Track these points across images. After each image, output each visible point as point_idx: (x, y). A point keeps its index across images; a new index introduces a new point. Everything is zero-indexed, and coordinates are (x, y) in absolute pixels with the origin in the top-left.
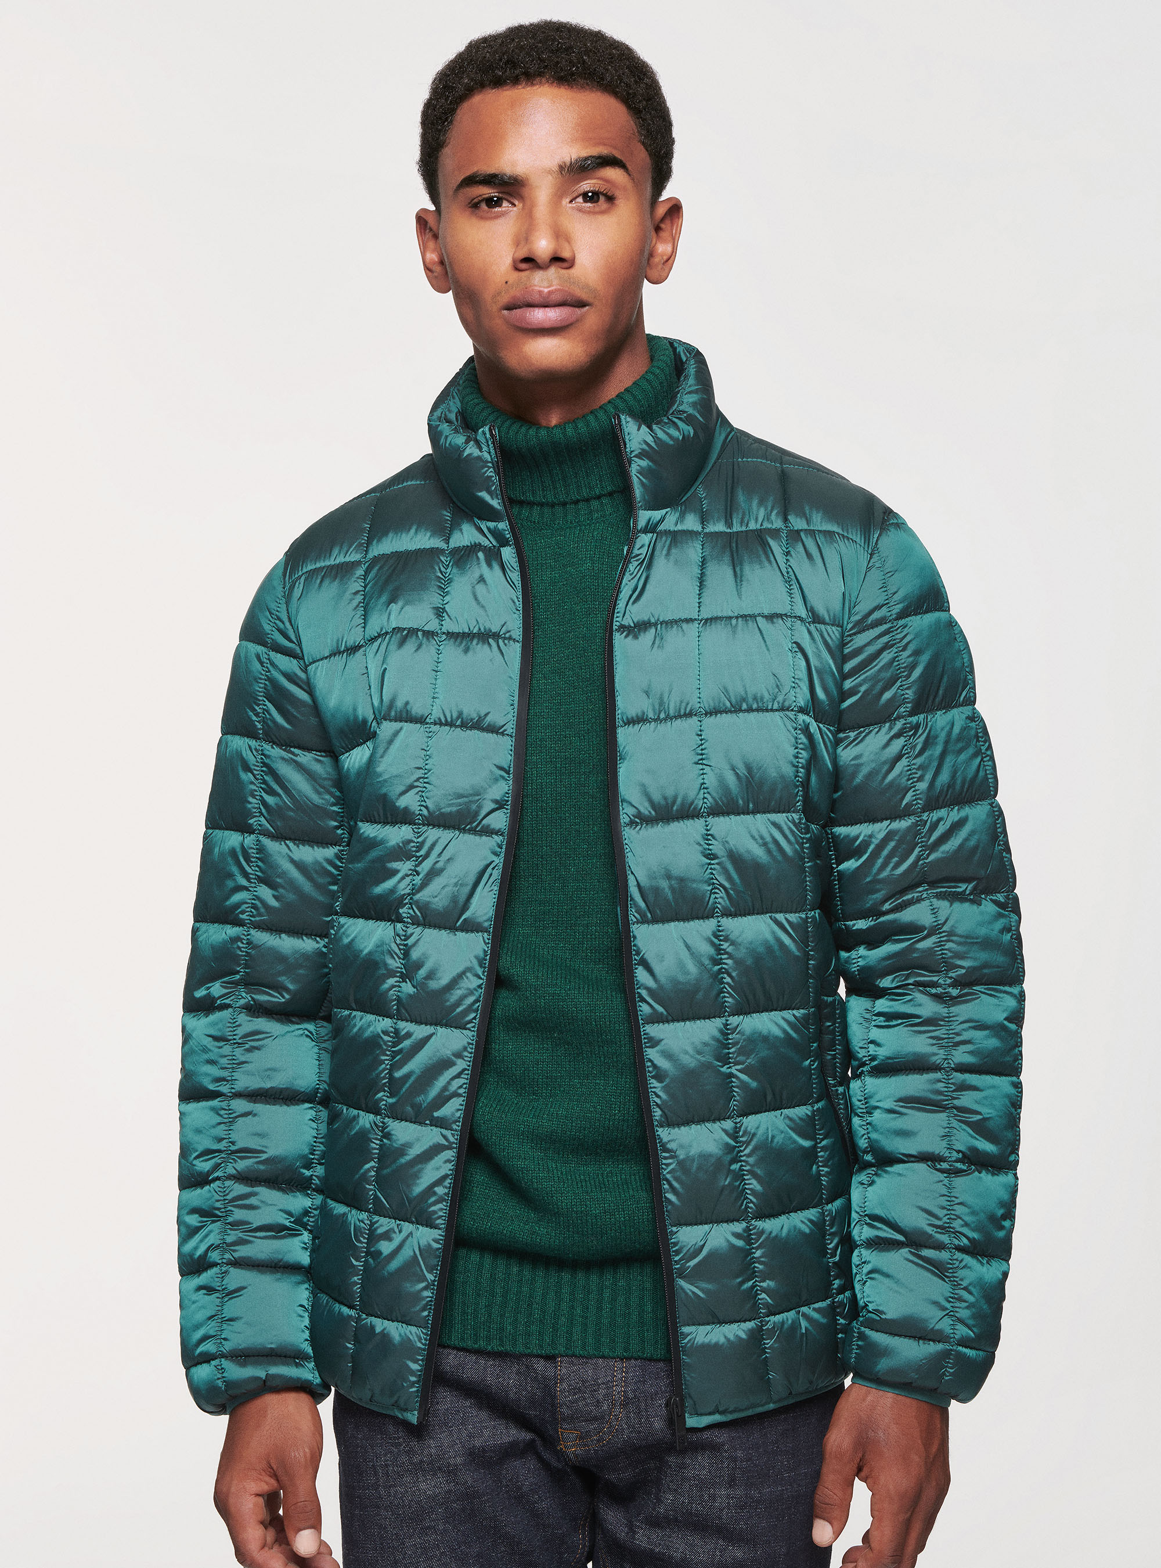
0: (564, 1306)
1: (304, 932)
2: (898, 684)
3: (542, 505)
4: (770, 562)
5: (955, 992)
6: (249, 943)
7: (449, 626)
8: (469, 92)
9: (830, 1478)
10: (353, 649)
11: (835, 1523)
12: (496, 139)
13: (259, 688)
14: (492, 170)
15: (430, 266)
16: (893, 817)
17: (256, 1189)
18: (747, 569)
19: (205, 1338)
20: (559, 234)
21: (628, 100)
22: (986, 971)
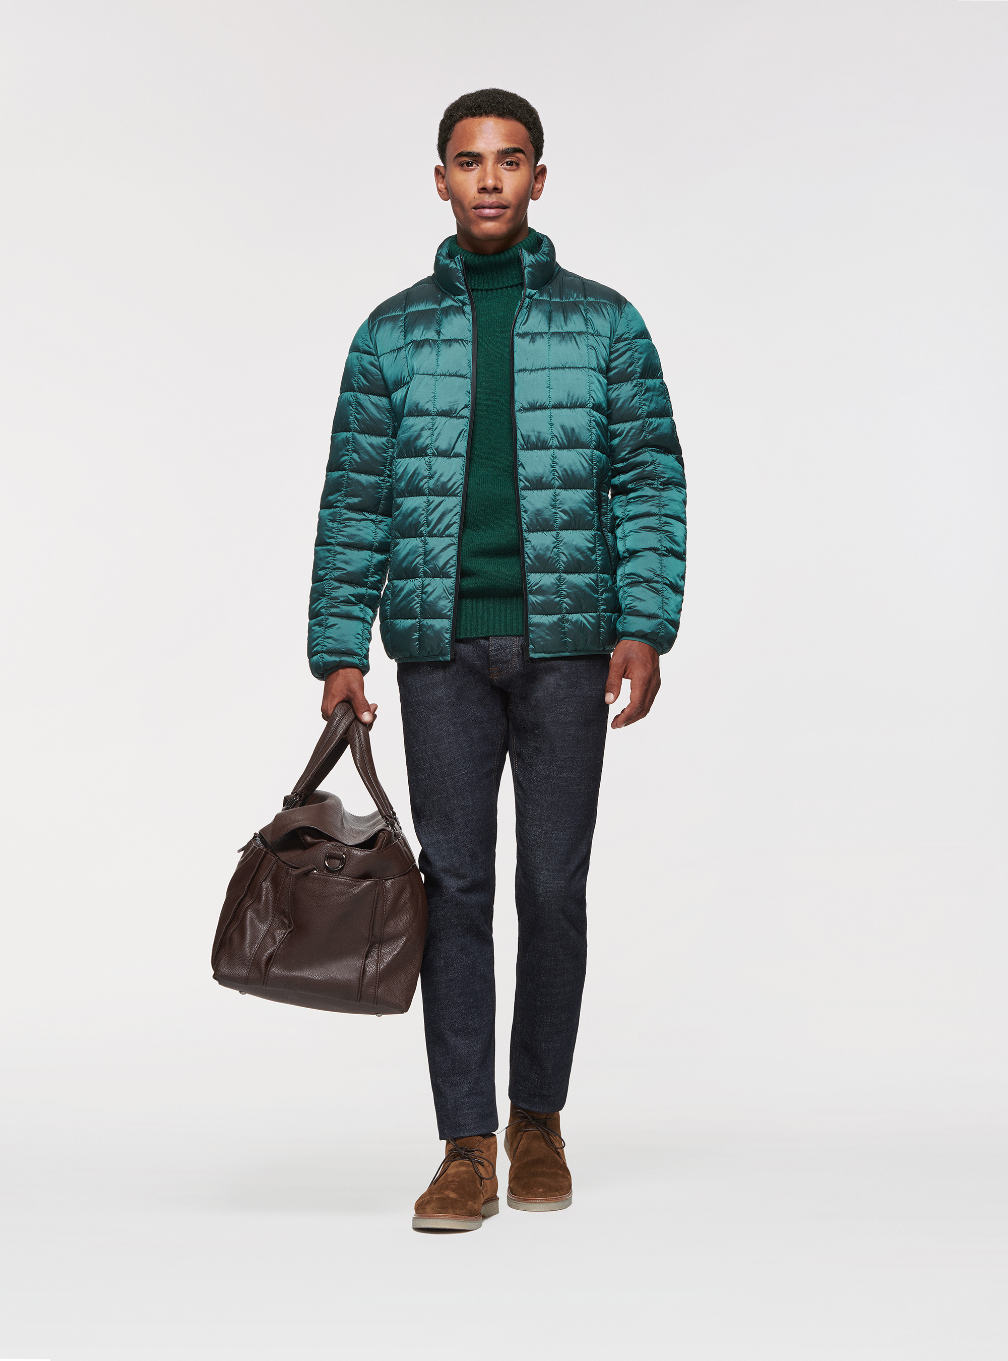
0: (491, 617)
1: (372, 473)
2: (634, 365)
3: (482, 290)
4: (579, 312)
5: (662, 487)
6: (348, 477)
7: (442, 337)
8: (461, 118)
9: (613, 673)
10: (399, 349)
11: (615, 693)
12: (470, 137)
13: (356, 369)
14: (469, 150)
15: (441, 189)
16: (633, 420)
17: (342, 585)
18: (569, 315)
19: (317, 644)
20: (497, 178)
21: (526, 124)
22: (673, 480)
